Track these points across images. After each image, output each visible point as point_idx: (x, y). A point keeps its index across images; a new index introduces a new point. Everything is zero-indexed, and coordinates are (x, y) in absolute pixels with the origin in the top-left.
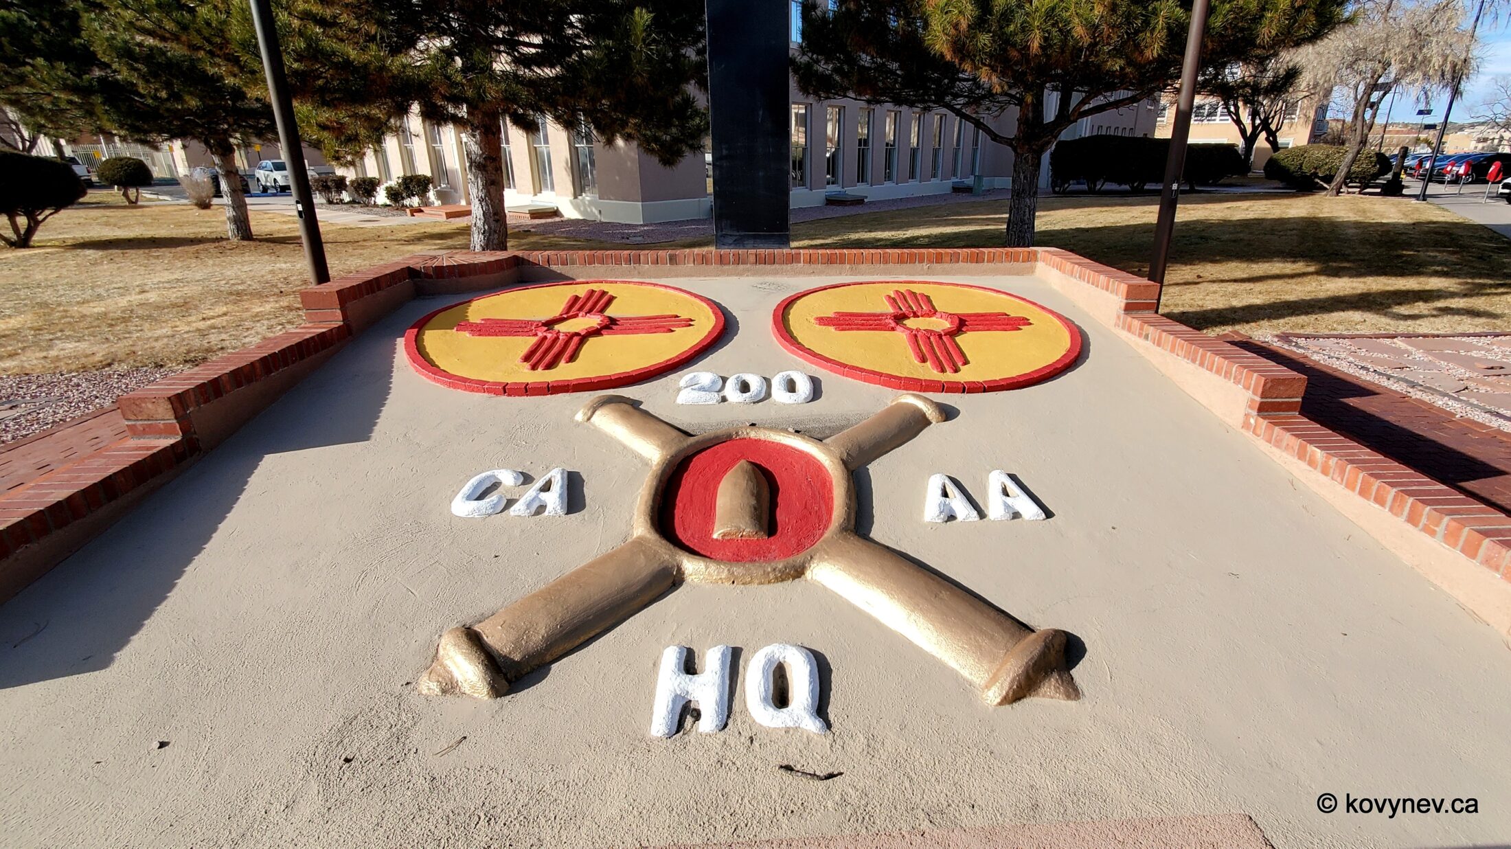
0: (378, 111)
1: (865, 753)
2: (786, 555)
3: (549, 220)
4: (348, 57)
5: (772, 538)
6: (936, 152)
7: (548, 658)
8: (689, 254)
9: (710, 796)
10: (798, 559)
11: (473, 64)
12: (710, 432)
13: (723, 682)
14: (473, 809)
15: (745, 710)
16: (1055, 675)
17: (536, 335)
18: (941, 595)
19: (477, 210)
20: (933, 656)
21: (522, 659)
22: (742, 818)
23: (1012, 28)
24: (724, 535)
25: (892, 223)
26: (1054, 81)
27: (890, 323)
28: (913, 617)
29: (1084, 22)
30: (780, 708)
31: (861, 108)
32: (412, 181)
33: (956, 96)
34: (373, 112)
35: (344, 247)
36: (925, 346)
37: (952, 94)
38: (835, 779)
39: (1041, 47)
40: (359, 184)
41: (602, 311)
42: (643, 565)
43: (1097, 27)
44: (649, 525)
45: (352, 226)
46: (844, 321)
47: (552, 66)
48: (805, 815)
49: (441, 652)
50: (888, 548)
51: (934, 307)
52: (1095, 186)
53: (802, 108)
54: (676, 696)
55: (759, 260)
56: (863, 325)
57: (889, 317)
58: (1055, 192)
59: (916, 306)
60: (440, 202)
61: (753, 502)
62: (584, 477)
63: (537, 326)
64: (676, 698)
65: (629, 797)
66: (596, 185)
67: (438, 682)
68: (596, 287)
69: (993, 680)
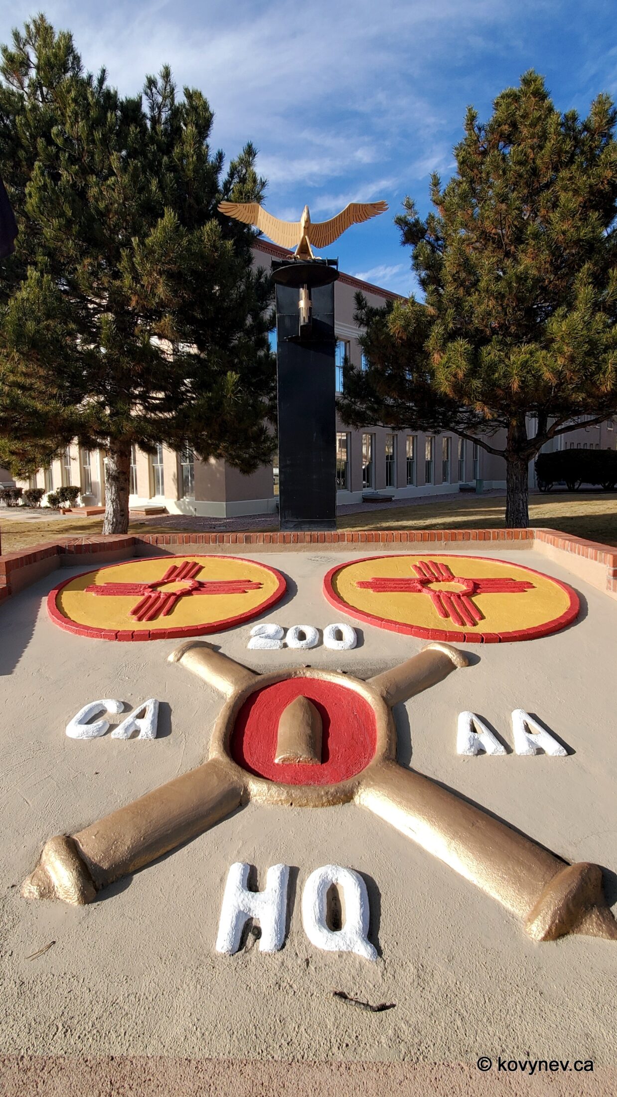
0: (51, 443)
1: (416, 984)
2: (338, 781)
3: (159, 516)
4: (36, 408)
5: (324, 765)
6: (445, 464)
7: (131, 869)
8: (260, 536)
9: (269, 1020)
10: (348, 783)
11: (117, 411)
12: (273, 672)
13: (282, 901)
14: (53, 1018)
15: (301, 931)
16: (595, 910)
17: (143, 594)
18: (478, 824)
19: (109, 508)
20: (475, 886)
21: (109, 868)
22: (298, 1048)
23: (496, 375)
24: (284, 760)
25: (415, 515)
26: (532, 411)
27: (417, 586)
28: (453, 844)
29: (551, 370)
30: (334, 931)
31: (387, 434)
32: (66, 490)
33: (458, 423)
34: (48, 443)
35: (14, 536)
36: (447, 604)
37: (455, 422)
38: (388, 1011)
39: (520, 387)
40: (31, 493)
41: (193, 577)
42: (216, 785)
43: (562, 372)
44: (222, 749)
45: (22, 522)
46: (380, 585)
47: (170, 411)
48: (359, 1050)
49: (44, 857)
50: (426, 777)
51: (452, 574)
52: (574, 486)
53: (344, 436)
54: (240, 912)
55: (313, 540)
56: (395, 587)
57: (416, 581)
58: (541, 491)
59: (437, 573)
60: (84, 505)
61: (309, 731)
62: (172, 707)
63: (145, 588)
64: (240, 914)
65: (193, 1016)
66: (194, 492)
67: (38, 885)
68: (190, 560)
69: (535, 913)
